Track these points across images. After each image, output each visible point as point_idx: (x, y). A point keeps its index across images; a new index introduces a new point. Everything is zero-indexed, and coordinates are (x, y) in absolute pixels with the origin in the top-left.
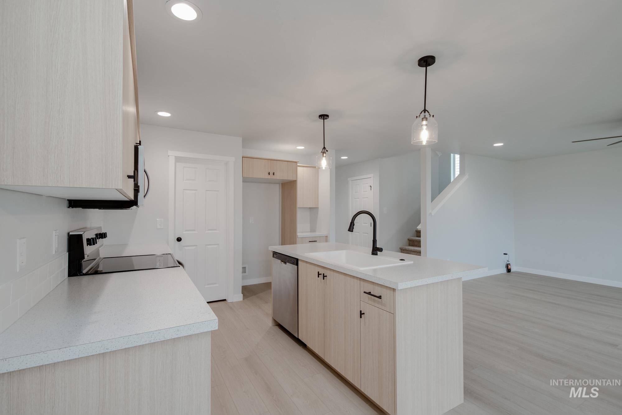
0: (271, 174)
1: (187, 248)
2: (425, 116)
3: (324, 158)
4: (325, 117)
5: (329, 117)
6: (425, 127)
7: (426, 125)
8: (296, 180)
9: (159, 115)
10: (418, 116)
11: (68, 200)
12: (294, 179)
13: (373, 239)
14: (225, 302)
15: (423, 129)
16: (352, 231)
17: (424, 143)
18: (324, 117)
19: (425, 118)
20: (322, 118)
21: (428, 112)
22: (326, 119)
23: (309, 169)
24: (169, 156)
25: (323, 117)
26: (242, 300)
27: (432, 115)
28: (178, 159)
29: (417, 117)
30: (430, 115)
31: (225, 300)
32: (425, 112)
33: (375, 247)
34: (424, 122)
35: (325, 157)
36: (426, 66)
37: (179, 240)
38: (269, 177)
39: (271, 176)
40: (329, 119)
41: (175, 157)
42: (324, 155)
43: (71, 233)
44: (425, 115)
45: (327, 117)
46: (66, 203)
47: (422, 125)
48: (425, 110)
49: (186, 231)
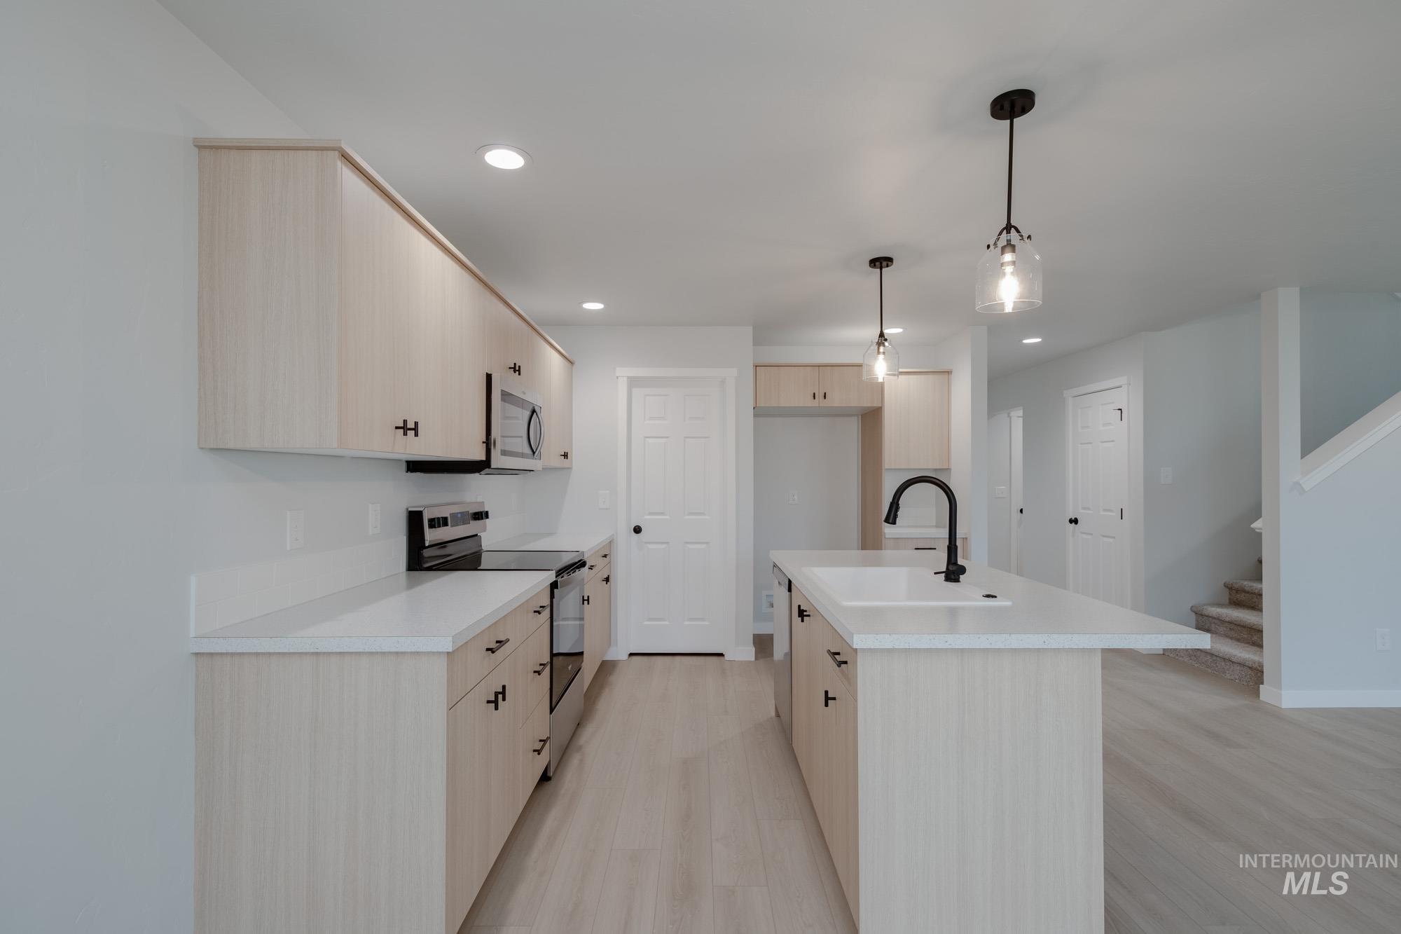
0: (819, 396)
1: (651, 546)
2: (1008, 241)
3: (881, 357)
4: (884, 263)
5: (894, 261)
6: (1009, 269)
7: (1014, 263)
8: (881, 407)
9: (585, 309)
10: (992, 244)
11: (407, 461)
12: (876, 404)
13: (947, 543)
14: (721, 658)
15: (1004, 274)
16: (894, 523)
17: (1009, 308)
18: (881, 262)
19: (1010, 246)
20: (875, 265)
21: (1018, 231)
22: (887, 266)
23: (931, 377)
24: (617, 377)
25: (878, 264)
26: (753, 659)
27: (1025, 235)
28: (633, 382)
29: (988, 246)
30: (1022, 236)
31: (721, 655)
32: (1008, 232)
33: (953, 561)
34: (1008, 257)
35: (884, 353)
36: (1010, 115)
37: (637, 530)
38: (815, 403)
39: (820, 402)
40: (893, 266)
41: (628, 377)
42: (882, 349)
43: (410, 509)
44: (1009, 238)
45: (890, 263)
46: (404, 466)
47: (1002, 265)
48: (1009, 227)
49: (651, 514)
